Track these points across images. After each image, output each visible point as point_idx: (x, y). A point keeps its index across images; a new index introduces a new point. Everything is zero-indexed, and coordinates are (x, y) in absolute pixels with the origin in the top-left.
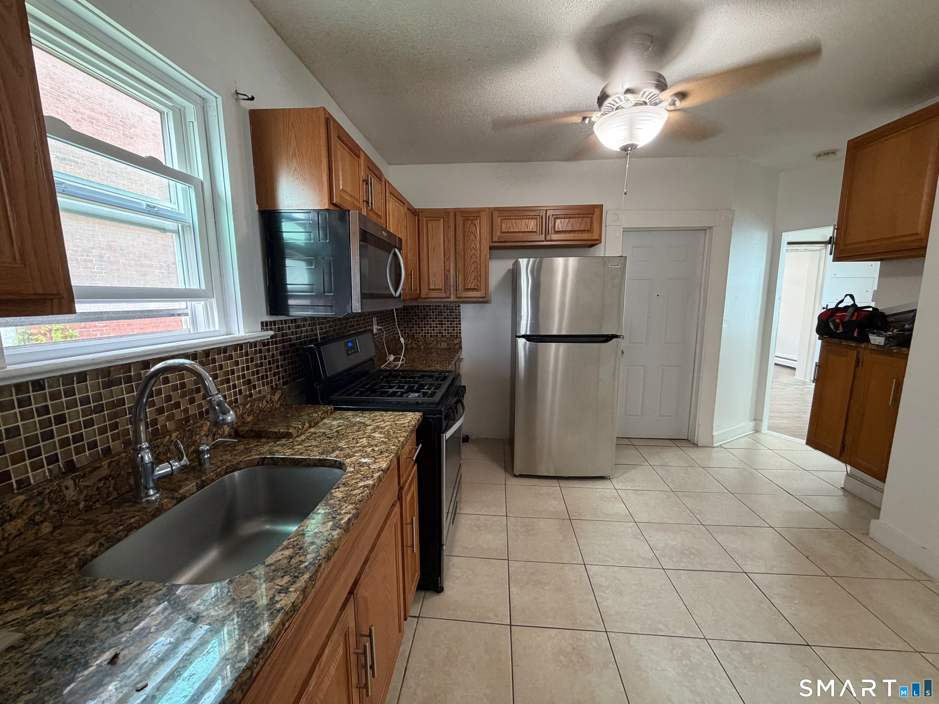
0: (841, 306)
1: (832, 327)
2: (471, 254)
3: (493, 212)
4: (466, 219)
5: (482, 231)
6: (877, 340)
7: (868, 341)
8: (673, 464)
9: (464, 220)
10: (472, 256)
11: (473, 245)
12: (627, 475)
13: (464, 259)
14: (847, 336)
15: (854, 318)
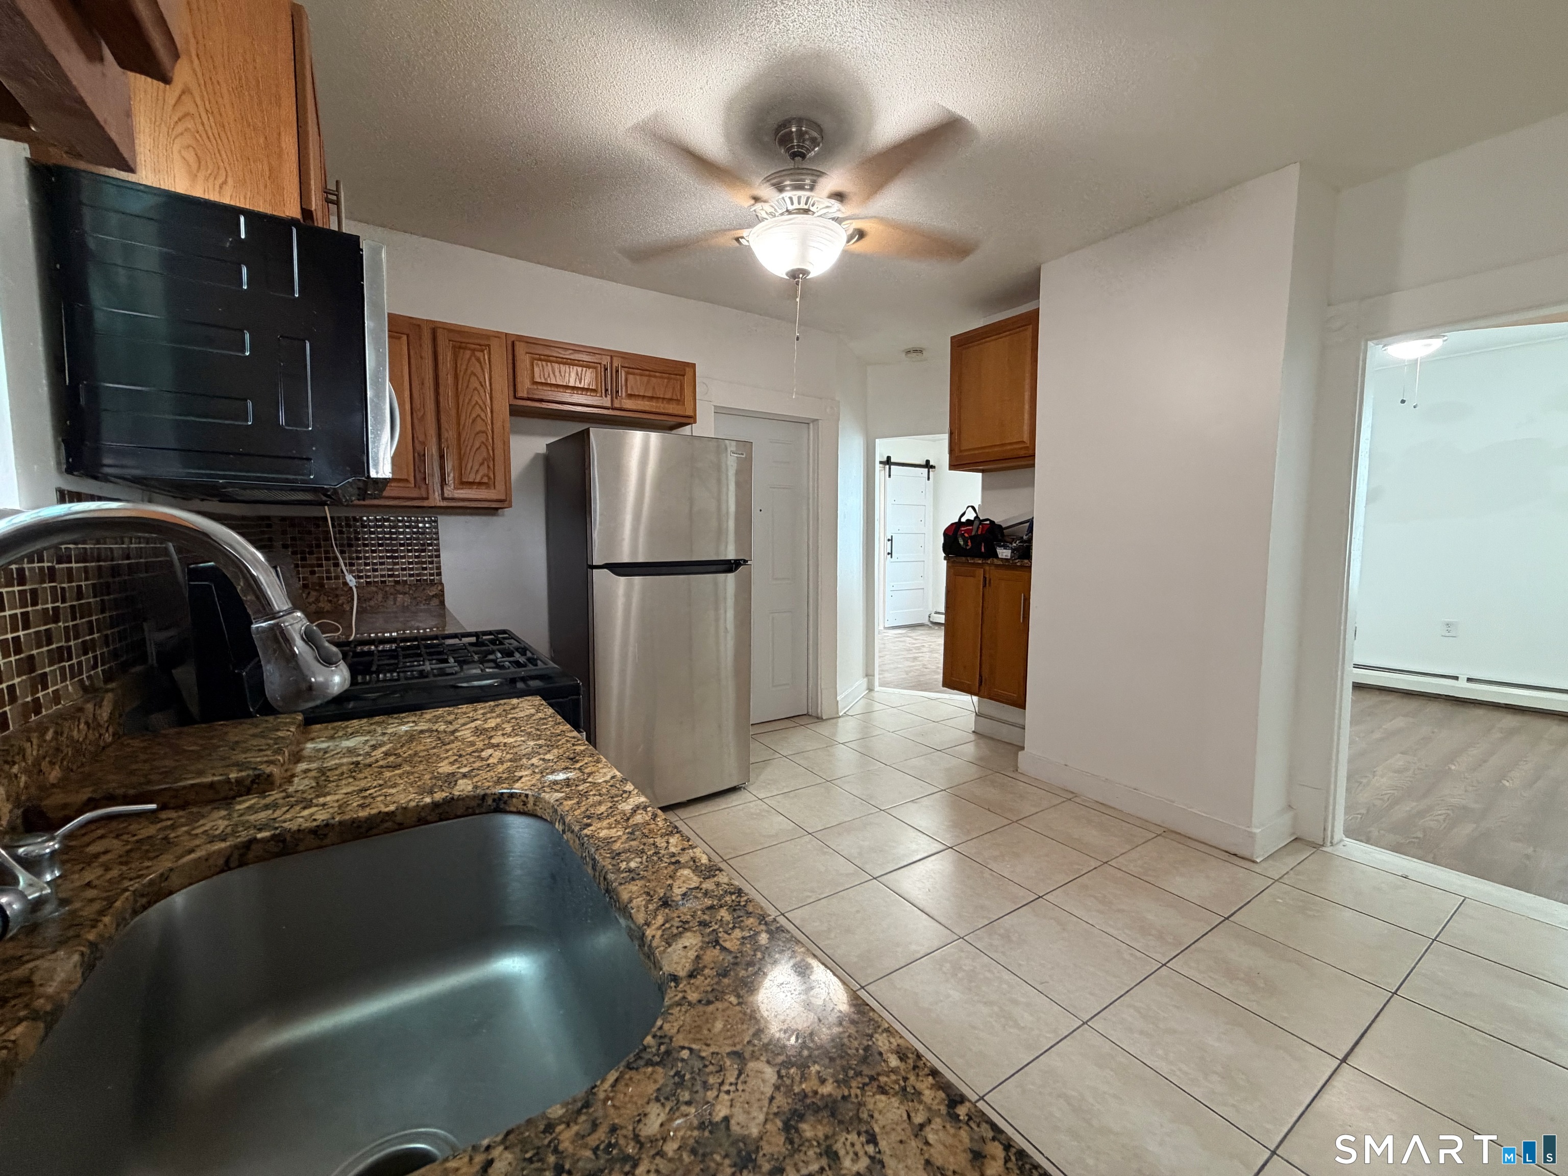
0: (963, 520)
1: (962, 543)
2: (474, 415)
3: (513, 343)
4: (458, 348)
5: (495, 376)
6: (1004, 553)
7: (996, 555)
8: (809, 748)
9: (454, 347)
10: (474, 421)
11: (476, 398)
12: (762, 777)
13: (458, 424)
14: (974, 553)
15: (979, 532)
